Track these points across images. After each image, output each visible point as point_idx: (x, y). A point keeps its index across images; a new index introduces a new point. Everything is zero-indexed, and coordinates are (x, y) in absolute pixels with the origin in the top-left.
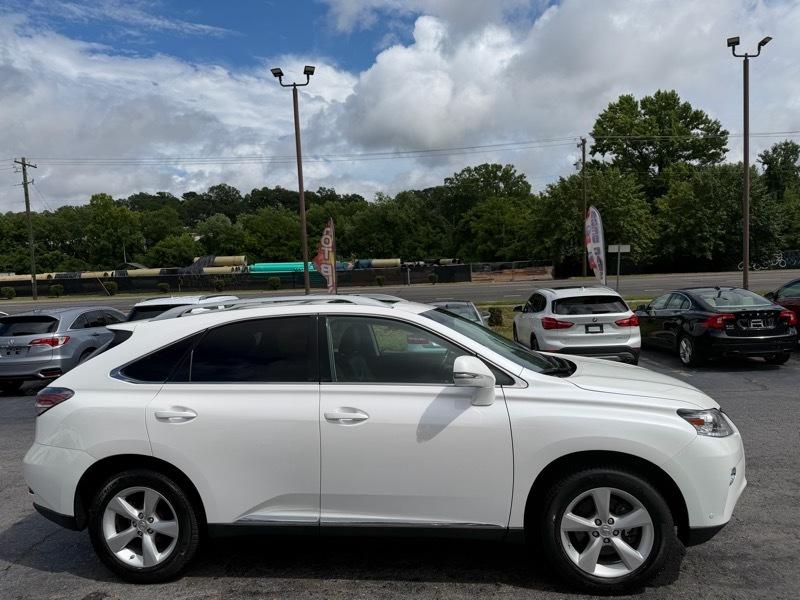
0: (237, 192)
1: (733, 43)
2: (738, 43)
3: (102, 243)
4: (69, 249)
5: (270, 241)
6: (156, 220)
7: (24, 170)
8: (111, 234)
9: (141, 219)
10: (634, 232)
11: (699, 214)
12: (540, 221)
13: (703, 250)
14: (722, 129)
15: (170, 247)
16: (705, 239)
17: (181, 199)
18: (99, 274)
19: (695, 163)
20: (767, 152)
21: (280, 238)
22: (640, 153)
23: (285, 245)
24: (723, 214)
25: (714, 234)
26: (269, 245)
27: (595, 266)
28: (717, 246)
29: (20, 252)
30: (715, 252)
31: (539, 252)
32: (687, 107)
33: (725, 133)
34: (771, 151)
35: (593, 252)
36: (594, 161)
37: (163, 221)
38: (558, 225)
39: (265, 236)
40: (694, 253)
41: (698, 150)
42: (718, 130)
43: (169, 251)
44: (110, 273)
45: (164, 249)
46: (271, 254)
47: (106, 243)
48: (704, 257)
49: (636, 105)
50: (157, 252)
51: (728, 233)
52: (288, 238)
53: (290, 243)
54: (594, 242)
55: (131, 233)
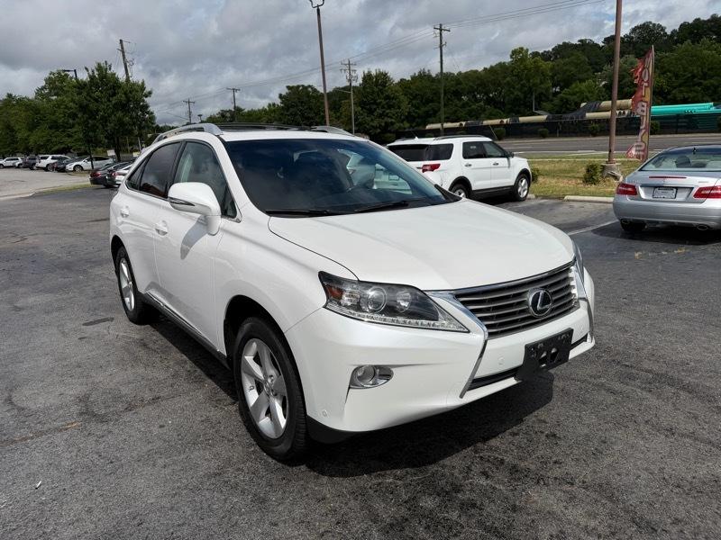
0: (663, 29)
3: (516, 93)
4: (489, 101)
5: (680, 81)
6: (565, 68)
7: (441, 34)
8: (523, 86)
9: (552, 69)
15: (574, 94)
17: (601, 44)
18: (497, 121)
21: (694, 76)
23: (699, 84)
26: (680, 86)
29: (456, 106)
37: (573, 68)
39: (677, 76)
43: (572, 98)
44: (505, 121)
45: (568, 97)
46: (680, 96)
47: (519, 94)
50: (562, 100)
52: (705, 76)
53: (705, 82)
55: (541, 83)
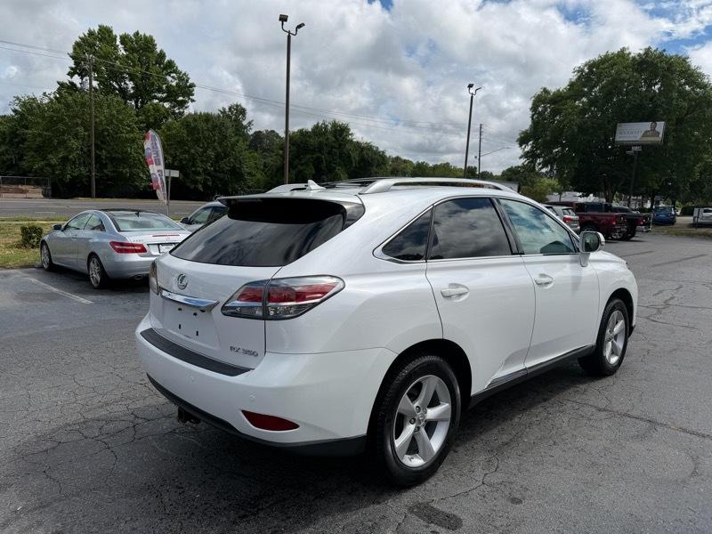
1: (283, 19)
2: (286, 20)
10: (139, 160)
11: (192, 151)
12: (40, 135)
13: (196, 182)
14: (190, 81)
16: (198, 174)
19: (167, 105)
20: (224, 109)
22: (120, 86)
24: (211, 153)
25: (205, 170)
27: (158, 187)
28: (206, 180)
30: (205, 185)
31: (41, 169)
32: (162, 55)
33: (192, 85)
34: (227, 110)
35: (157, 174)
36: (72, 83)
38: (62, 143)
40: (188, 184)
41: (172, 95)
42: (187, 81)
48: (196, 189)
49: (115, 39)
51: (215, 170)
54: (156, 164)
